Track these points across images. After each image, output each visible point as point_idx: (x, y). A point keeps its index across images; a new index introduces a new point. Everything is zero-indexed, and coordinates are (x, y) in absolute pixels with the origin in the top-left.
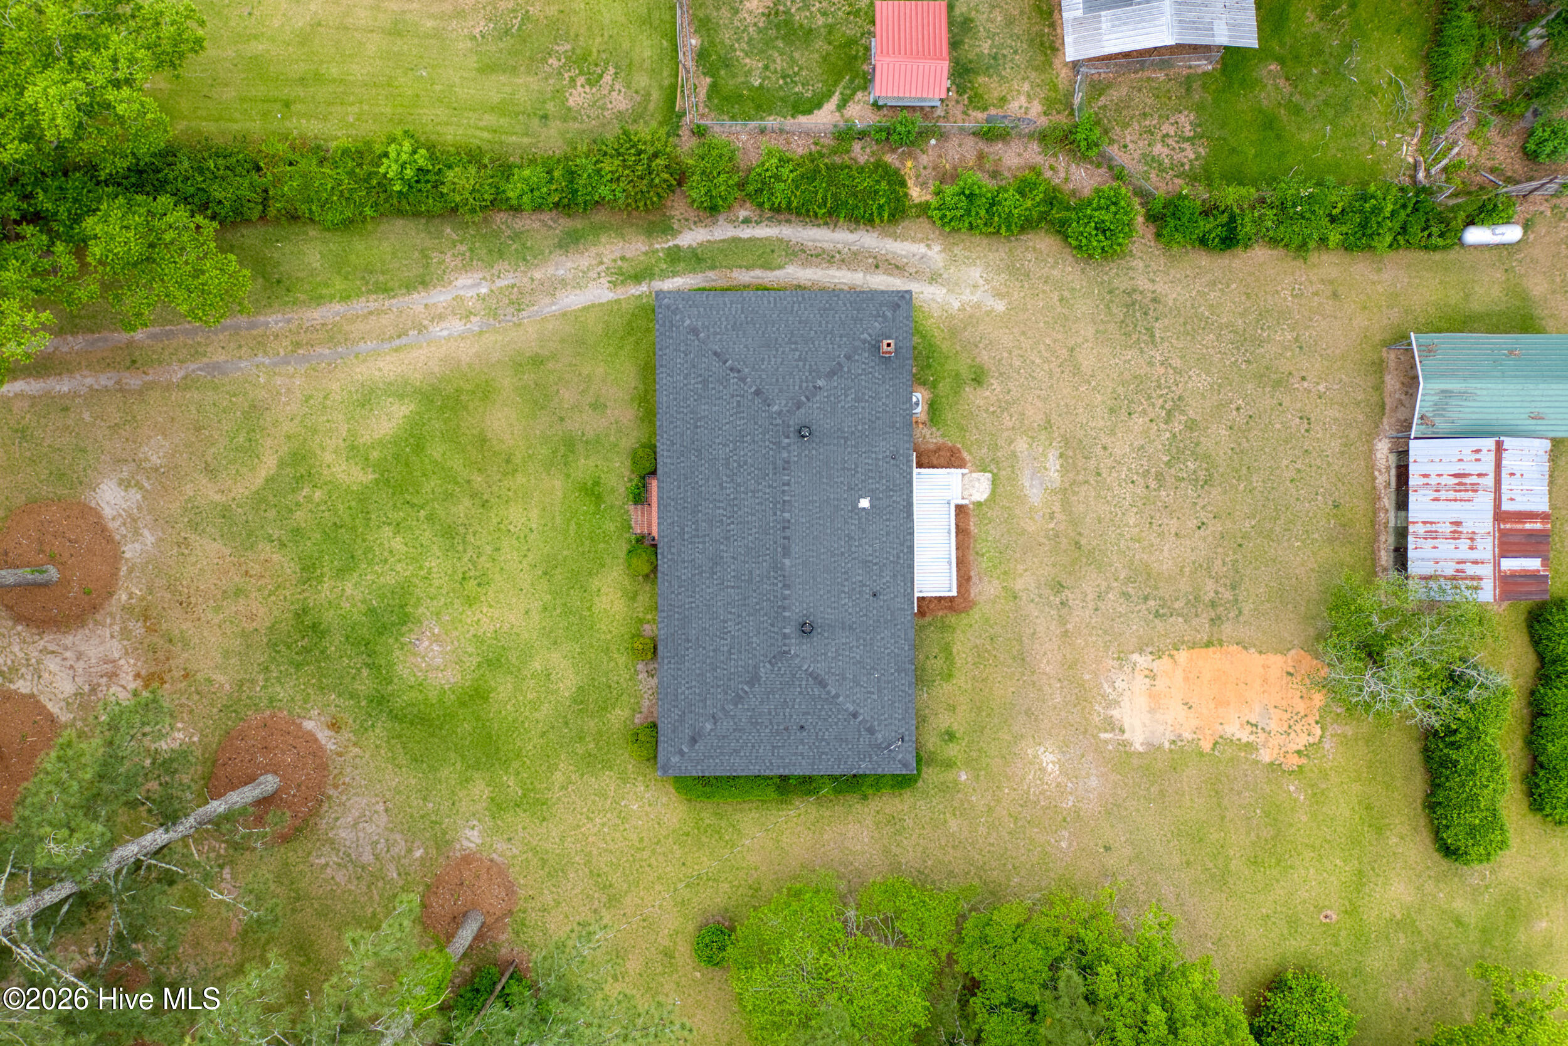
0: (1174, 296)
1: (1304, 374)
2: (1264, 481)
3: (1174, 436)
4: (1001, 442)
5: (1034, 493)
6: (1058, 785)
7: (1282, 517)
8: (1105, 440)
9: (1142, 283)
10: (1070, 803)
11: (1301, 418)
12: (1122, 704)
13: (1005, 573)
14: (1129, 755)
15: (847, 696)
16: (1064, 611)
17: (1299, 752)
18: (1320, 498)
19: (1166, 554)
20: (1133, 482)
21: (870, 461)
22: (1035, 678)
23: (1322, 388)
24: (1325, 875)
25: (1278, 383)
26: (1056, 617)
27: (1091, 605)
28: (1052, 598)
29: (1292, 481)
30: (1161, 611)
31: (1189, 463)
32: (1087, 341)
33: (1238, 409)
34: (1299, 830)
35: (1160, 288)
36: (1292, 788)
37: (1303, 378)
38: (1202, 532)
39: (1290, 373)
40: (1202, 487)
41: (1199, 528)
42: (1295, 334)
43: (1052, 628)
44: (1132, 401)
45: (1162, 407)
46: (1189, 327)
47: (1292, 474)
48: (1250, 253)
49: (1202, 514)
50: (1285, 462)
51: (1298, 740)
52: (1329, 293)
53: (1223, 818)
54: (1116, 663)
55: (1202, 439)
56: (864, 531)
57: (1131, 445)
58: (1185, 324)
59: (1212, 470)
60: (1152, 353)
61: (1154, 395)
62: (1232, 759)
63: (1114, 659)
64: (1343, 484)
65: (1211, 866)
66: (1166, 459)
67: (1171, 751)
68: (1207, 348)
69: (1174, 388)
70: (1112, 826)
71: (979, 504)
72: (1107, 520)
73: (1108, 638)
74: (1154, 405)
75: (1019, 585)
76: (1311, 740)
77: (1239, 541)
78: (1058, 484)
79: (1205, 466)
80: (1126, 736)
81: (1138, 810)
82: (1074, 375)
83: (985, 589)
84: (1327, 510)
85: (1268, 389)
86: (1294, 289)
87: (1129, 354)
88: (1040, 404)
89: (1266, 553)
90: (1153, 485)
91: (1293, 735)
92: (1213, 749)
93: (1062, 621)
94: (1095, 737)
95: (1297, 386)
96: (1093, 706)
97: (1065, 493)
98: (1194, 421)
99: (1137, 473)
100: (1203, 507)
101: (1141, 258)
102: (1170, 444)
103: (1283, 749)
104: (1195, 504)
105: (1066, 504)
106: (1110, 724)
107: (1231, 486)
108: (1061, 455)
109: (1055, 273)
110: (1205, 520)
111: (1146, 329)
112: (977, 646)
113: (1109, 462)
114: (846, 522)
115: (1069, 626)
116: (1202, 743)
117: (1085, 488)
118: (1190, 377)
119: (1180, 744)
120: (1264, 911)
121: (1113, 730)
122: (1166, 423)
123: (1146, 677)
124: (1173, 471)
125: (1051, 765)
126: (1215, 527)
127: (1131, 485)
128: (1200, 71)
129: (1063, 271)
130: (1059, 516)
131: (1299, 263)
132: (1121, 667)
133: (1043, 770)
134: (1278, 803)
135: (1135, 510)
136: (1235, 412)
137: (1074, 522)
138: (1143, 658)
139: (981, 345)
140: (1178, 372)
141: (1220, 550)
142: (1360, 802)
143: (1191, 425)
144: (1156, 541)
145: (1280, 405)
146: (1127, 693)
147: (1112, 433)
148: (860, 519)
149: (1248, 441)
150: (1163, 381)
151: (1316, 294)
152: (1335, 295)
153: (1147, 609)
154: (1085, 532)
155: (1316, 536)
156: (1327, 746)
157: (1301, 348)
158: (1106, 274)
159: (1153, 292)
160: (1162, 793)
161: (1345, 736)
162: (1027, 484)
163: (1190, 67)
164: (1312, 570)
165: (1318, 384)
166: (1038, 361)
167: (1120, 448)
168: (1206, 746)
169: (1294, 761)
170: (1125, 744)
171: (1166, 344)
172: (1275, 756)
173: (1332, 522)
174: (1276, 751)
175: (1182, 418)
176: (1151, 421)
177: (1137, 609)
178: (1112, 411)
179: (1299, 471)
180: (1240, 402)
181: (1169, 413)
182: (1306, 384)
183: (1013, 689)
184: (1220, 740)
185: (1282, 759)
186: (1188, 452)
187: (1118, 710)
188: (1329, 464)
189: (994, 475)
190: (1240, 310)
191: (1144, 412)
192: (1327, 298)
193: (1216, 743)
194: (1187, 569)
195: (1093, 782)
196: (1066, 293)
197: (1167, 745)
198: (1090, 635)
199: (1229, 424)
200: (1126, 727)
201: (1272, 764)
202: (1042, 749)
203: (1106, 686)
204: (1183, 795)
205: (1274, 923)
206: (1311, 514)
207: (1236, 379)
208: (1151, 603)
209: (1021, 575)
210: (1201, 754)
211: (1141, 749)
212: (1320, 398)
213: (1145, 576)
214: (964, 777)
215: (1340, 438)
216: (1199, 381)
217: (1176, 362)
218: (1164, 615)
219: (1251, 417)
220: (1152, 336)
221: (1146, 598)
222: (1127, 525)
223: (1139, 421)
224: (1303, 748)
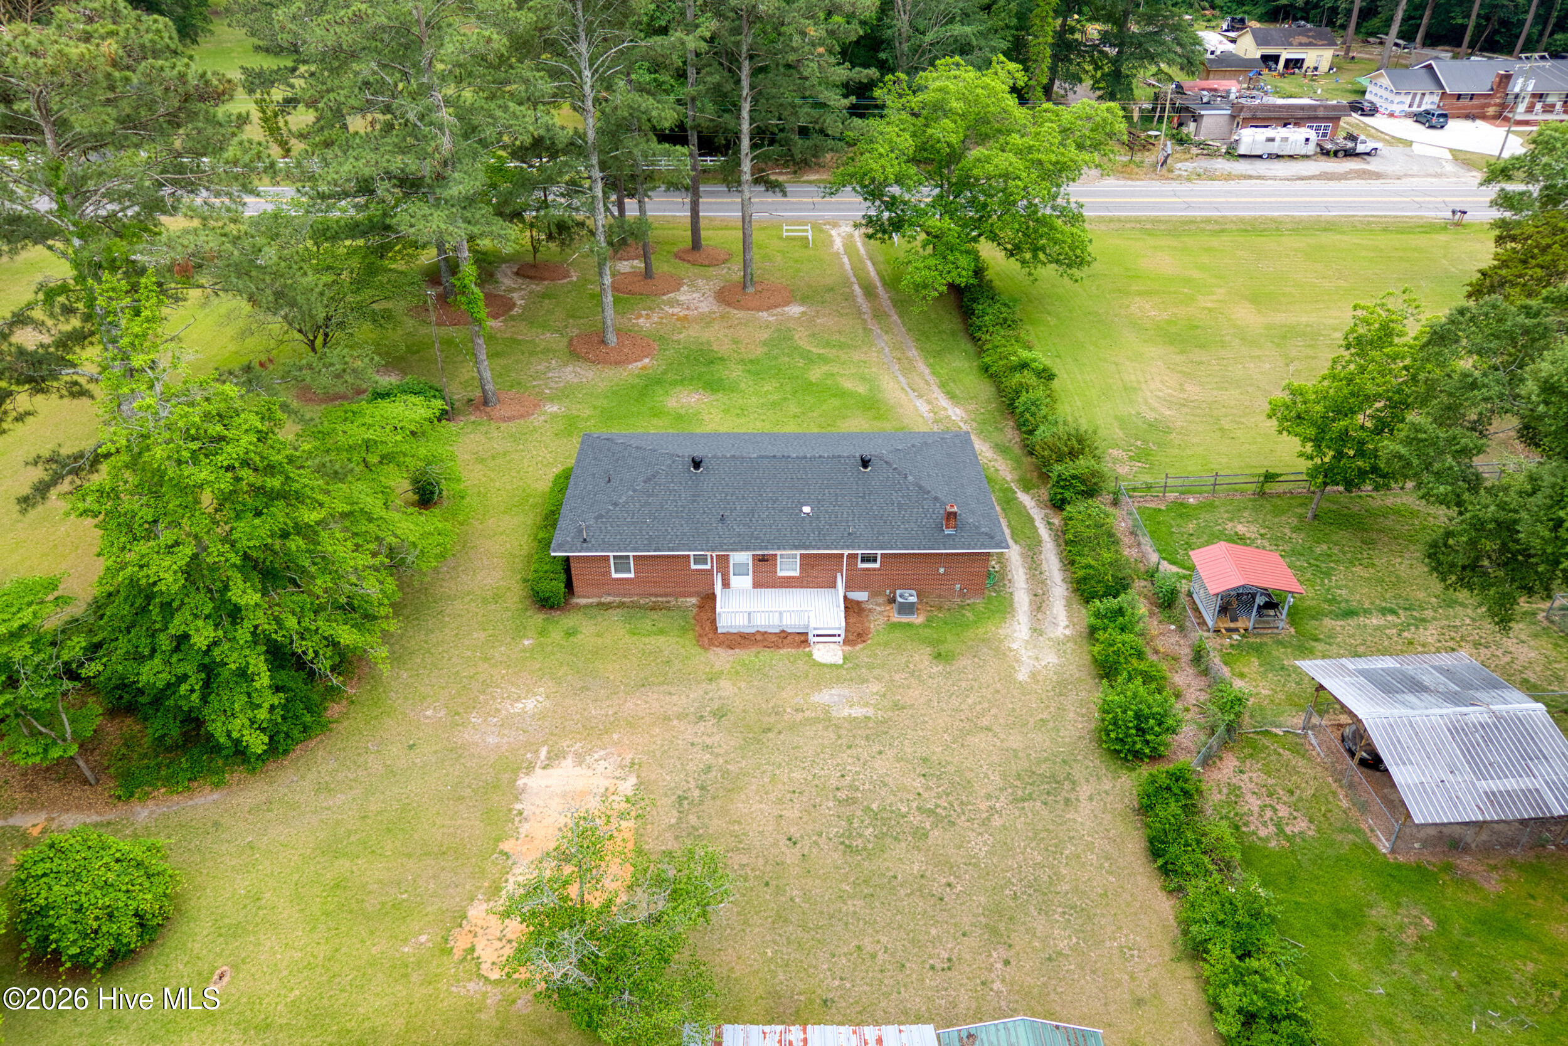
0: (1080, 820)
1: (1013, 963)
2: (855, 913)
3: (904, 816)
4: (876, 672)
5: (825, 697)
6: (498, 710)
7: (807, 936)
8: (890, 753)
9: (1084, 791)
10: (473, 720)
11: (949, 960)
12: (579, 768)
13: (737, 673)
14: (516, 771)
15: (633, 498)
16: (692, 718)
17: (473, 949)
18: (837, 983)
19: (756, 806)
20: (843, 776)
21: (845, 516)
22: (621, 694)
23: (997, 985)
24: (285, 973)
25: (994, 931)
26: (687, 711)
27: (696, 740)
28: (708, 709)
29: (859, 948)
30: (686, 802)
31: (871, 830)
32: (1002, 741)
33: (949, 885)
34: (363, 941)
35: (1085, 807)
36: (423, 938)
37: (1007, 963)
38: (783, 841)
39: (1010, 946)
40: (842, 843)
41: (790, 839)
42: (1066, 952)
43: (675, 708)
44: (939, 778)
45: (937, 806)
46: (1043, 835)
47: (869, 948)
48: (1162, 895)
49: (807, 842)
50: (884, 939)
51: (489, 950)
52: (1139, 993)
53: (409, 856)
54: (627, 761)
55: (903, 845)
56: (781, 511)
57: (887, 775)
58: (1047, 830)
59: (865, 854)
60: (1002, 798)
61: (951, 798)
62: (483, 871)
63: (633, 759)
64: (860, 1012)
65: (352, 839)
66: (874, 806)
67: (510, 810)
68: (1023, 854)
69: (963, 818)
70: (435, 752)
71: (810, 655)
72: (798, 754)
73: (658, 754)
74: (940, 797)
75: (723, 683)
76: (483, 966)
77: (773, 883)
78: (834, 714)
79: (870, 846)
80: (538, 771)
81: (447, 775)
82: (961, 730)
83: (721, 658)
84: (819, 991)
85: (982, 919)
86: (1130, 949)
87: (996, 778)
88: (922, 700)
89: (757, 913)
90: (842, 795)
91: (499, 944)
92: (502, 852)
93: (680, 717)
94: (545, 743)
95: (995, 954)
96: (580, 740)
97: (826, 720)
98: (926, 836)
99: (854, 780)
100: (815, 842)
101: (1114, 786)
102: (892, 812)
103: (480, 932)
104: (820, 835)
105: (815, 721)
106: (556, 757)
107: (846, 876)
108: (868, 718)
109: (1072, 715)
110: (798, 846)
111: (1030, 794)
112: (661, 651)
113: (865, 755)
114: (789, 498)
115: (675, 722)
116: (512, 841)
117: (833, 736)
118: (980, 834)
119: (517, 819)
120: (268, 895)
121: (548, 759)
122: (919, 808)
123: (607, 789)
124: (859, 813)
125: (521, 706)
126: (791, 856)
127: (839, 774)
128: (1373, 840)
129: (1075, 721)
130: (799, 717)
131: (1168, 953)
132: (622, 767)
133: (518, 699)
134: (408, 920)
135: (810, 778)
136: (944, 881)
137: (792, 727)
138: (630, 788)
139: (976, 660)
140: (986, 822)
141: (761, 861)
142: (374, 1030)
143: (920, 834)
144: (773, 797)
145: (964, 935)
146: (590, 772)
147: (898, 760)
148: (792, 508)
149: (908, 895)
150: (970, 807)
151: (1133, 978)
152: (1139, 1002)
153: (689, 789)
154: (782, 737)
155: (781, 977)
156: (471, 986)
157: (1050, 959)
158: (1085, 758)
159: (1078, 800)
160: (461, 799)
161: (479, 1010)
162: (833, 691)
163: (1372, 831)
164: (731, 970)
165: (1003, 981)
166: (970, 701)
167: (881, 766)
168: (506, 846)
169: (460, 943)
170: (530, 768)
171: (1017, 814)
172: (474, 921)
173: (802, 998)
174: (480, 923)
175: (928, 824)
176: (919, 794)
177: (690, 779)
178: (925, 760)
179: (874, 956)
180: (959, 888)
181: (931, 812)
182: (999, 966)
183: (612, 678)
184: (510, 862)
185: (467, 928)
186: (885, 829)
187: (571, 765)
188: (887, 995)
189: (841, 666)
190: (1082, 887)
191: (929, 788)
192: (1132, 992)
193: (507, 855)
194: (736, 827)
195: (492, 740)
196: (1051, 724)
197: (518, 806)
198: (664, 740)
199: (928, 874)
200: (550, 771)
201: (464, 917)
202: (541, 699)
203: (602, 753)
204: (451, 819)
205: (245, 906)
206: (812, 970)
207: (988, 884)
208: (696, 793)
209: (734, 685)
210: (499, 840)
211: (520, 782)
212: (983, 983)
213: (730, 787)
214: (526, 643)
215: (928, 1010)
216: (979, 845)
217: (997, 822)
218: (681, 805)
219: (941, 899)
220: (1023, 800)
221: (703, 788)
222: (791, 771)
223: (918, 783)
224: (476, 955)
